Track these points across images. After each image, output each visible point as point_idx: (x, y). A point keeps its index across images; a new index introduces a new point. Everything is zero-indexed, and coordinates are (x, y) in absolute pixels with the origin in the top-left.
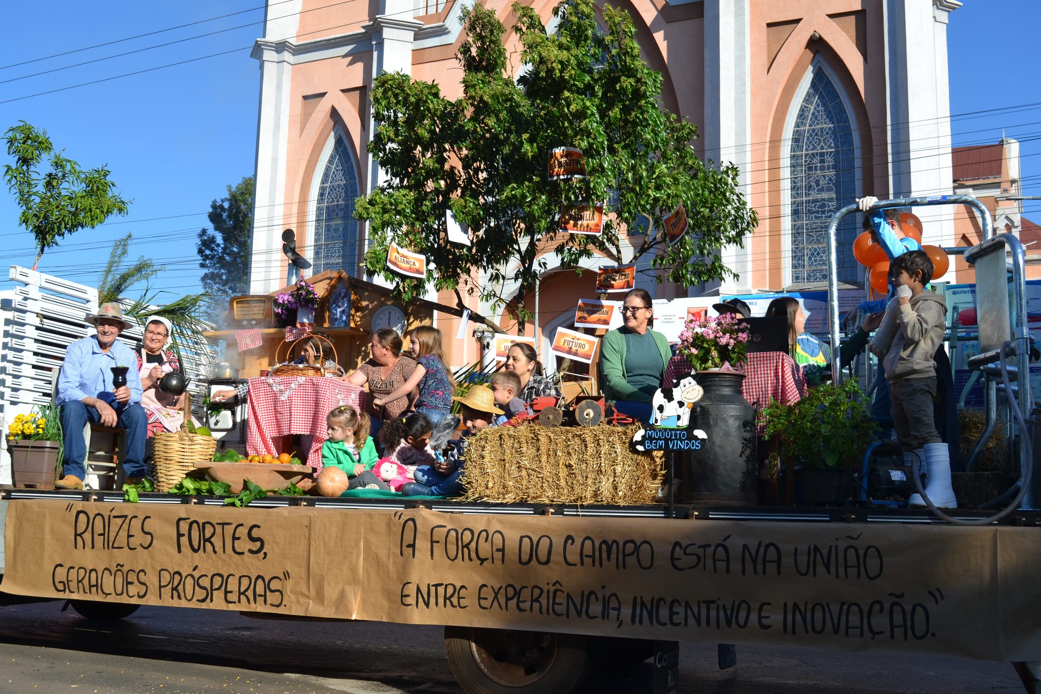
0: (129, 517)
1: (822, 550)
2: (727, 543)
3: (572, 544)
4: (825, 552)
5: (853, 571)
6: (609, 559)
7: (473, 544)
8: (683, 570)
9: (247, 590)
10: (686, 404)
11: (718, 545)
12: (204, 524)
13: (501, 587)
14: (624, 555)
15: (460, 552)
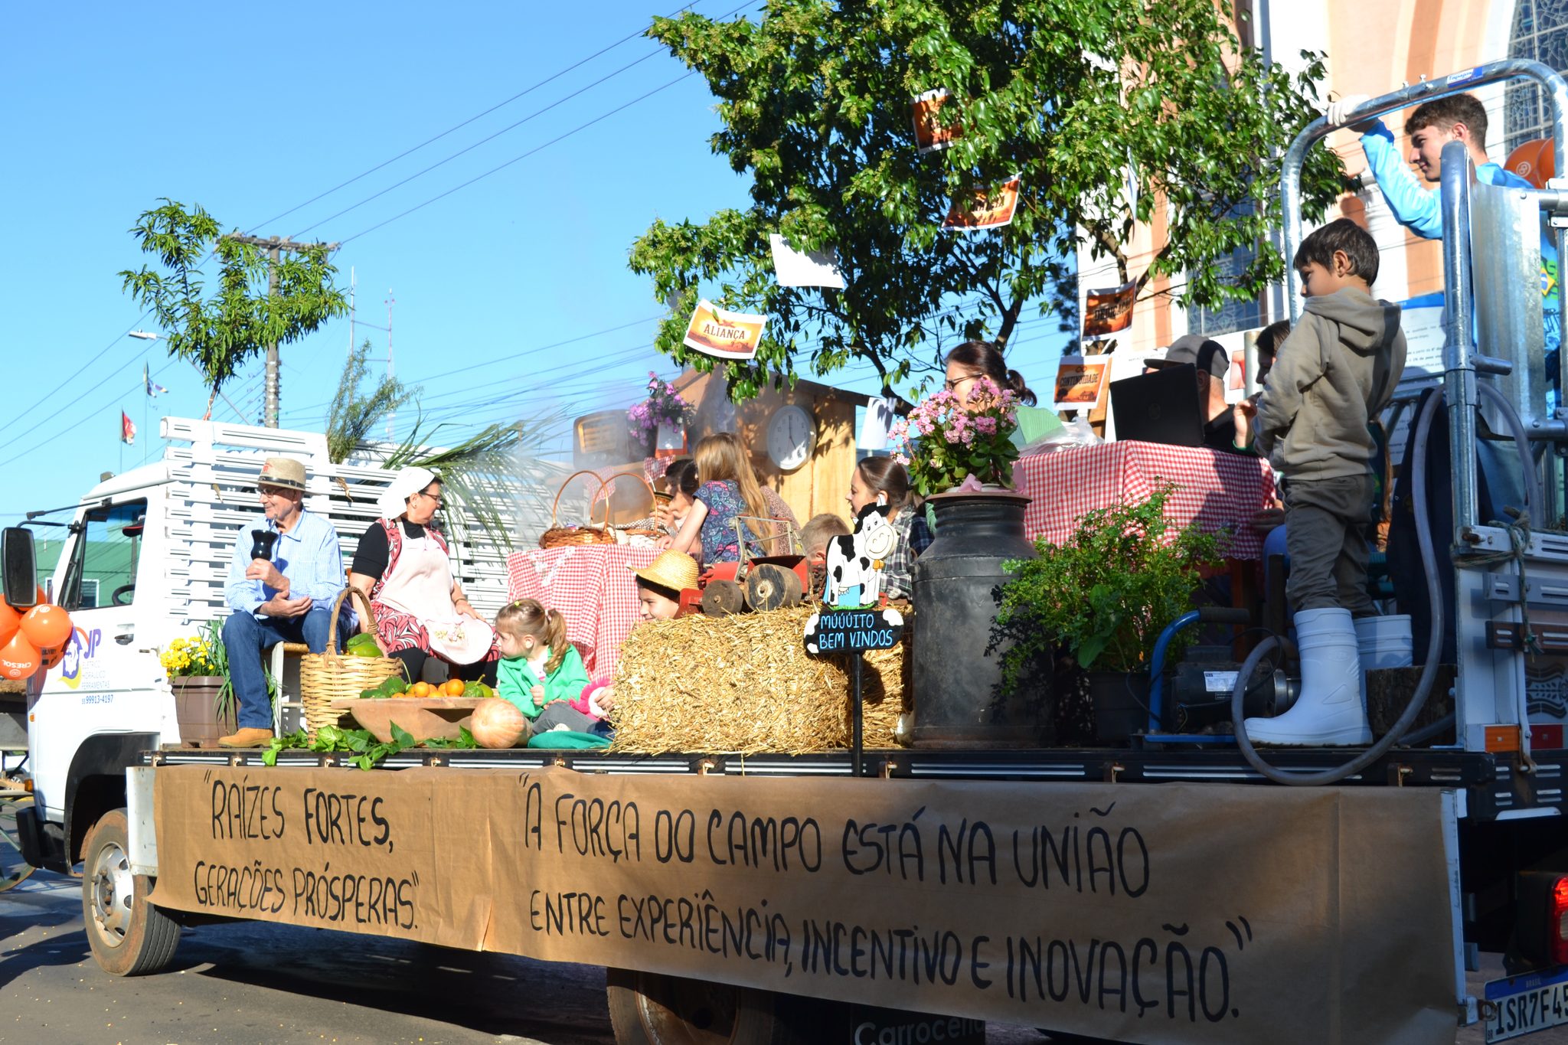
0: (261, 789)
1: (1054, 837)
2: (918, 823)
3: (718, 826)
4: (1058, 838)
5: (1102, 878)
6: (764, 852)
7: (603, 826)
8: (859, 872)
9: (376, 902)
10: (872, 562)
11: (907, 826)
12: (330, 797)
13: (643, 900)
14: (784, 846)
15: (589, 840)
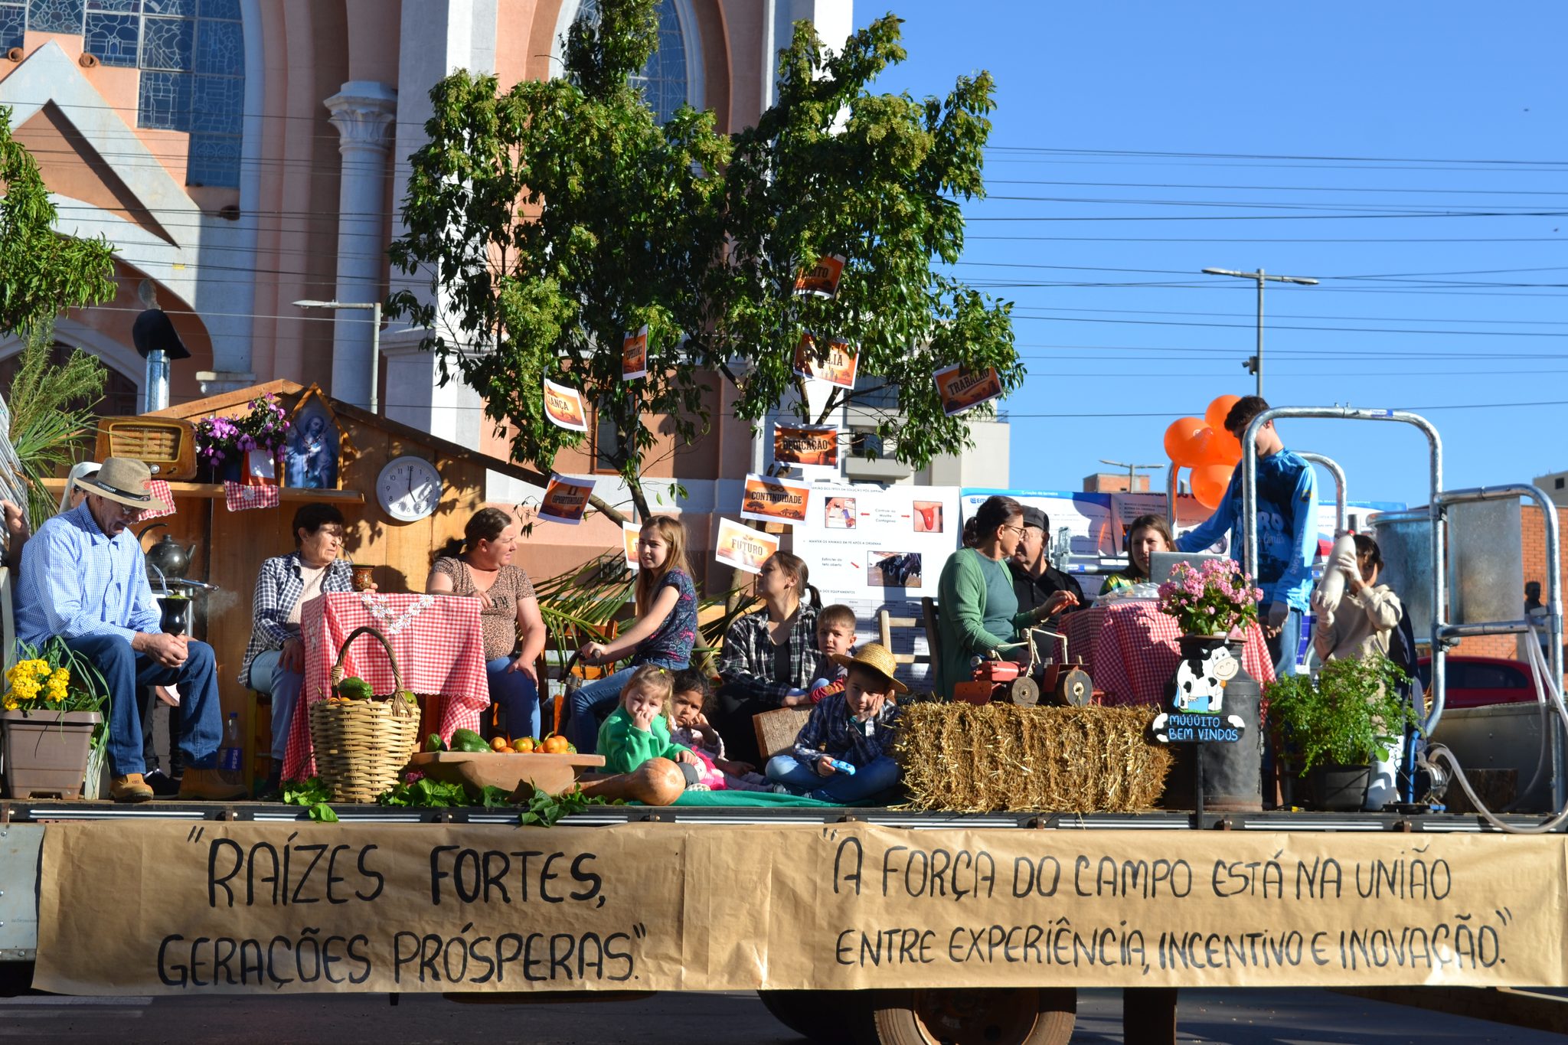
0: (332, 847)
1: (1386, 866)
2: (1279, 861)
3: (1086, 867)
4: (1390, 868)
5: (1419, 890)
6: (1135, 885)
7: (949, 872)
8: (1226, 896)
9: (567, 957)
10: (1219, 682)
11: (1269, 864)
12: (487, 856)
13: (983, 930)
14: (1154, 880)
15: (928, 883)
